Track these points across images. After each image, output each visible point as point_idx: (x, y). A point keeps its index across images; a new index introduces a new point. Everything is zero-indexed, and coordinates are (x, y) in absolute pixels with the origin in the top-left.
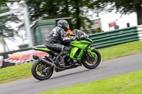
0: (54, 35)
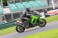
0: (24, 14)
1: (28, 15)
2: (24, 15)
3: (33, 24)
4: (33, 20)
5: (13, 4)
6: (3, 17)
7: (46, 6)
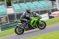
1: (27, 16)
2: (24, 16)
3: (32, 26)
4: (32, 21)
5: (16, 4)
6: (6, 17)
7: (50, 7)
